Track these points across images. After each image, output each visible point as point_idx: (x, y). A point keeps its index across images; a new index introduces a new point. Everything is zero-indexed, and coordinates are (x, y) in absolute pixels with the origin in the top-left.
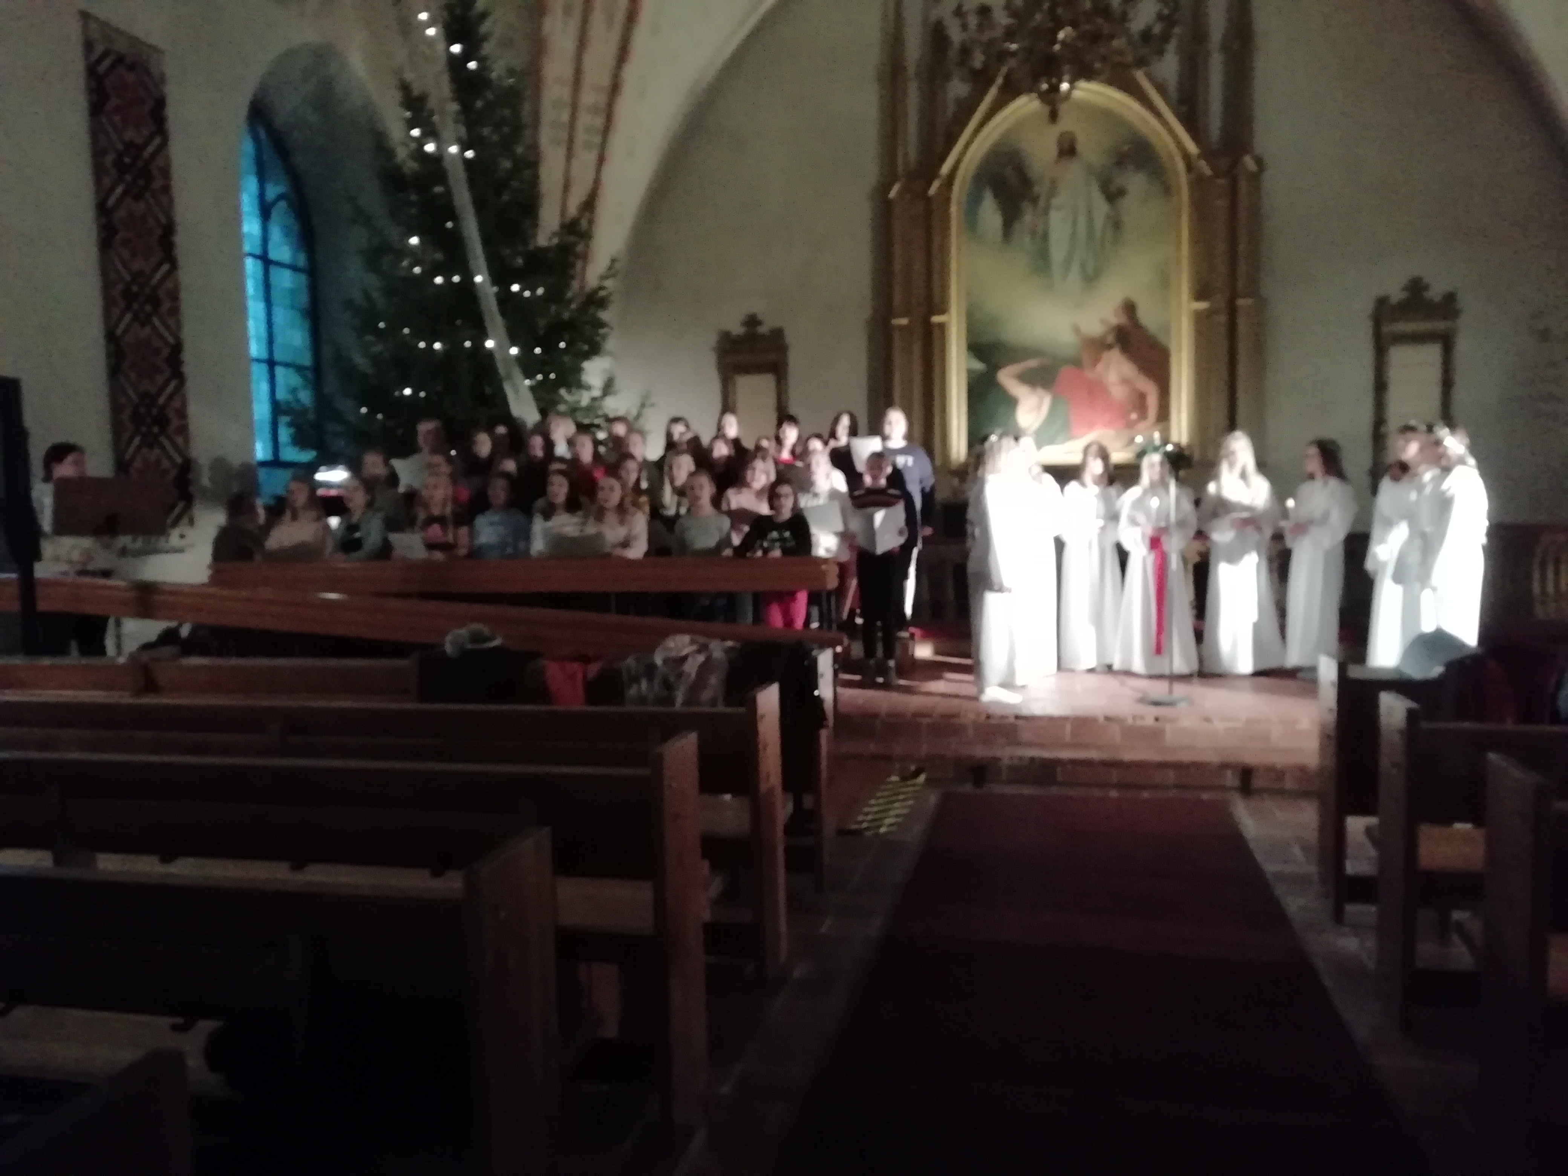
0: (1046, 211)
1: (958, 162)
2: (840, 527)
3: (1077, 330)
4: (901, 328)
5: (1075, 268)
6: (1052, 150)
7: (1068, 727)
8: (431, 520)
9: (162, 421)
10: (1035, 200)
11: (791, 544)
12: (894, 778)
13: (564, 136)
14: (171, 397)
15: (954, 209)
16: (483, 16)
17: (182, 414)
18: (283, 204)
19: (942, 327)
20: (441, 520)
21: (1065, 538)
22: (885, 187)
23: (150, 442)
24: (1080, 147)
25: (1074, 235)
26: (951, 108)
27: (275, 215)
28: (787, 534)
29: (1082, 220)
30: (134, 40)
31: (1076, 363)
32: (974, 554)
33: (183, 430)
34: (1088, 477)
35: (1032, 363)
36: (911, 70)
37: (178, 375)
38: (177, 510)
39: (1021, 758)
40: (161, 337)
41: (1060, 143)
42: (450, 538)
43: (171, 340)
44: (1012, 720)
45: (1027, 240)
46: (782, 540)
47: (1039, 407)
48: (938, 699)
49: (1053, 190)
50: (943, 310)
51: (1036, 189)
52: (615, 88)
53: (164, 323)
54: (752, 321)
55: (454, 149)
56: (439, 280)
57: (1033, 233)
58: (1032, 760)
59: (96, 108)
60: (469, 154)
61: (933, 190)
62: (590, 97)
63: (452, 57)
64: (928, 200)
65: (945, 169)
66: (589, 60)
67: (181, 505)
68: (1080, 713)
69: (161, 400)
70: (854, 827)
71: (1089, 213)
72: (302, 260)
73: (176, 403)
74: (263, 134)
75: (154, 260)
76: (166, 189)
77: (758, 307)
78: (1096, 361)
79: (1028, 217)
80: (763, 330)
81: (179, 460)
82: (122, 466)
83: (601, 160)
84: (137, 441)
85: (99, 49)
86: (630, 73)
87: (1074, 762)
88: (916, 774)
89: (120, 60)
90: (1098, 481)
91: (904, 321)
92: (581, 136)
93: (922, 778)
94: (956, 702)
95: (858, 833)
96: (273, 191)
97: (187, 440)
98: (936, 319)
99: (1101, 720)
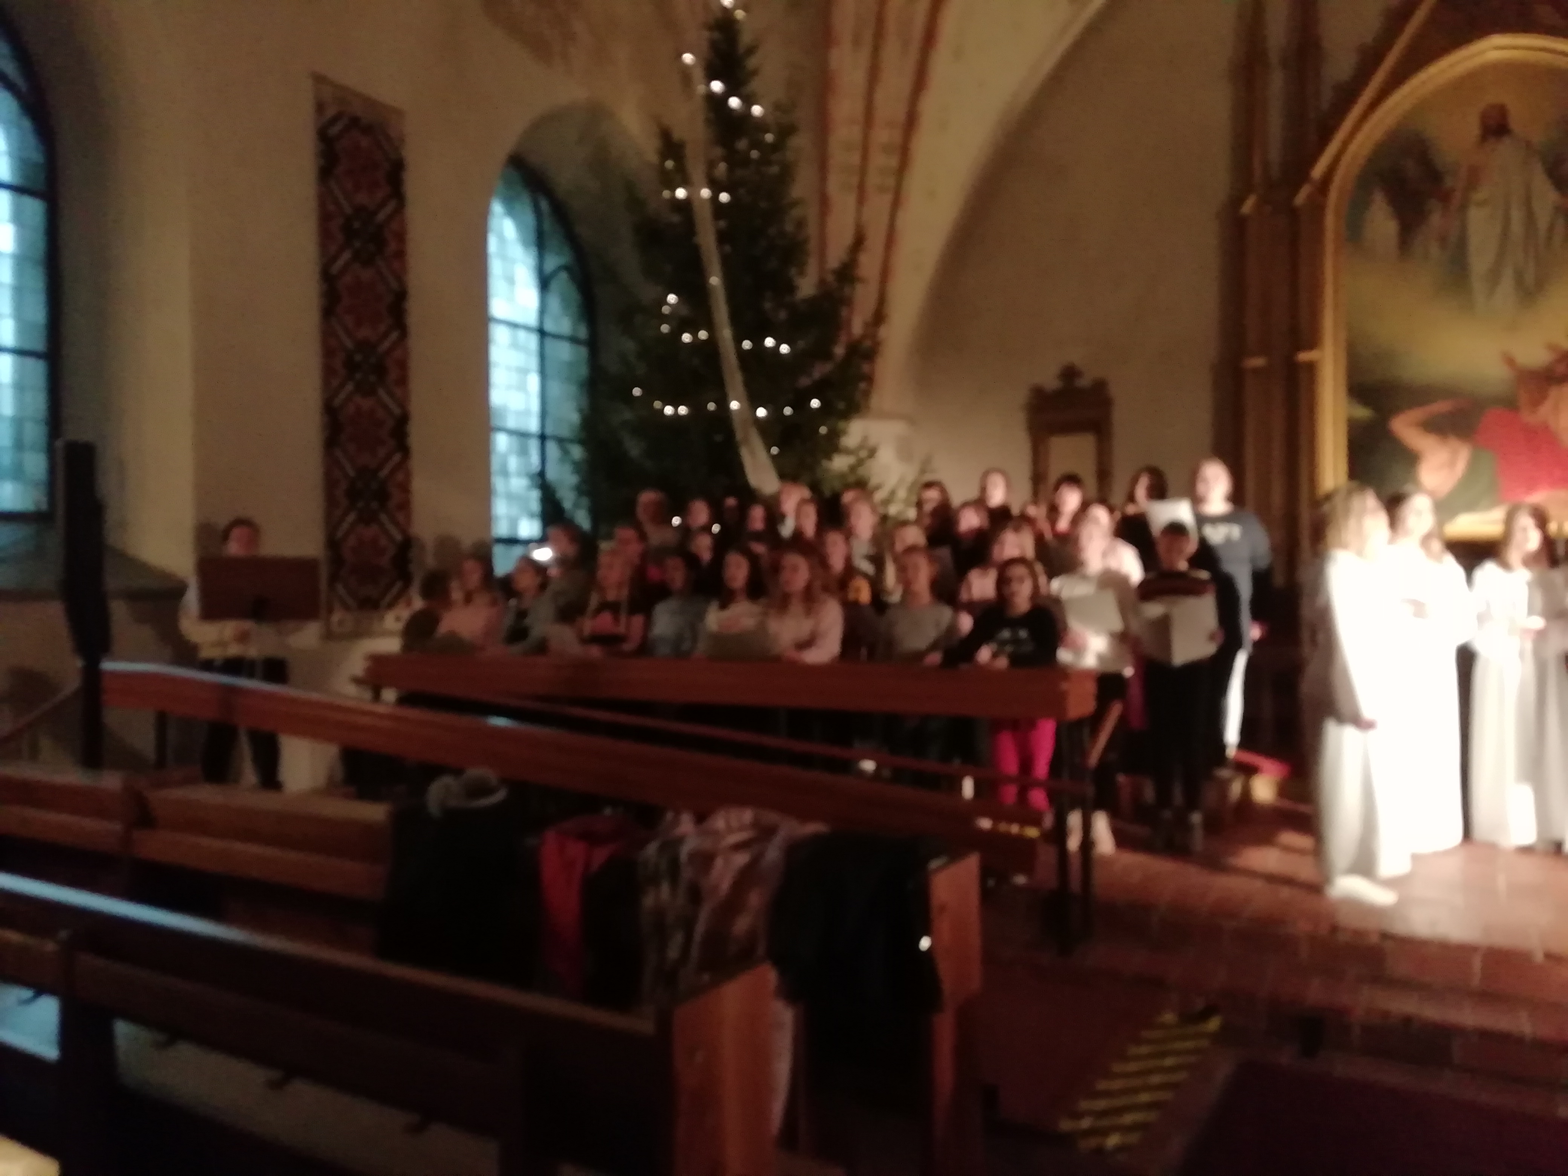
0: (1464, 207)
1: (1337, 159)
2: (1117, 625)
3: (1510, 361)
4: (1256, 371)
5: (1507, 283)
6: (1472, 128)
7: (1477, 964)
8: (604, 606)
9: (383, 496)
10: (1445, 198)
11: (1028, 648)
12: (1169, 1017)
13: (855, 180)
14: (393, 472)
15: (1330, 220)
16: (751, 51)
17: (405, 488)
18: (564, 276)
19: (1311, 368)
20: (613, 607)
21: (1480, 647)
22: (1236, 201)
23: (367, 518)
24: (1515, 122)
25: (1505, 233)
26: (1327, 97)
27: (554, 285)
28: (1023, 634)
29: (1517, 216)
30: (370, 103)
31: (1510, 404)
32: (1311, 671)
33: (405, 506)
34: (1514, 555)
35: (1440, 407)
36: (1274, 57)
37: (404, 449)
38: (395, 590)
39: (1386, 1014)
40: (385, 407)
41: (1484, 118)
42: (621, 629)
43: (397, 411)
44: (1374, 939)
45: (1435, 250)
46: (1015, 641)
47: (1452, 464)
48: (1258, 884)
49: (1474, 178)
50: (1313, 343)
51: (1449, 182)
52: (911, 121)
53: (391, 395)
54: (1070, 373)
55: (705, 193)
56: (686, 338)
57: (1443, 240)
58: (1407, 1020)
59: (326, 172)
60: (724, 197)
61: (1301, 197)
62: (883, 135)
63: (711, 96)
64: (1293, 213)
65: (1318, 171)
66: (880, 96)
67: (399, 585)
68: (1500, 940)
69: (384, 473)
70: (1066, 1125)
71: (1528, 202)
72: (583, 332)
73: (400, 477)
74: (544, 205)
75: (382, 328)
76: (401, 254)
77: (1075, 356)
78: (1537, 401)
79: (1436, 220)
80: (1084, 382)
81: (399, 537)
82: (333, 544)
83: (896, 203)
84: (351, 517)
85: (331, 112)
86: (929, 105)
87: (1485, 1034)
88: (1205, 1015)
89: (355, 122)
90: (1530, 561)
91: (1257, 362)
92: (873, 180)
93: (1214, 1024)
94: (1285, 892)
95: (1067, 1140)
96: (552, 262)
97: (408, 517)
98: (1304, 356)
99: (1539, 957)
